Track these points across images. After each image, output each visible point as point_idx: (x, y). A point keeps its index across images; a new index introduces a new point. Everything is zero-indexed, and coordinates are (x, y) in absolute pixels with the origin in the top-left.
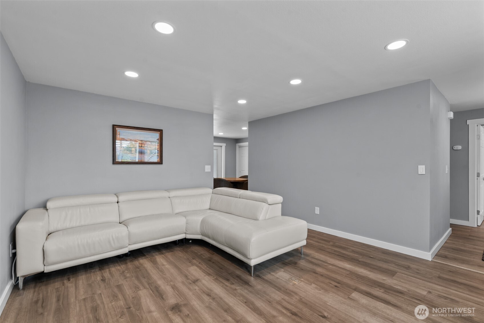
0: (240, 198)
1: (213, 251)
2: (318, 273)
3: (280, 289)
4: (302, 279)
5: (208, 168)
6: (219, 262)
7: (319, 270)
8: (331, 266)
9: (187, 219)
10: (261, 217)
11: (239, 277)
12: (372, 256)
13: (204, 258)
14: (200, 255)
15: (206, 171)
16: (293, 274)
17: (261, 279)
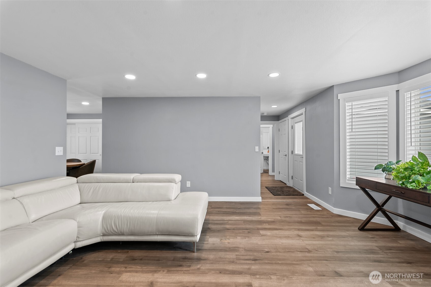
0: (133, 182)
1: (123, 250)
2: (230, 229)
3: (226, 250)
4: (228, 237)
5: (59, 151)
6: (146, 257)
7: (228, 226)
8: (230, 222)
9: (78, 220)
10: (173, 197)
11: (185, 259)
12: (239, 208)
13: (122, 260)
14: (111, 260)
15: (57, 154)
16: (218, 236)
17: (204, 251)
